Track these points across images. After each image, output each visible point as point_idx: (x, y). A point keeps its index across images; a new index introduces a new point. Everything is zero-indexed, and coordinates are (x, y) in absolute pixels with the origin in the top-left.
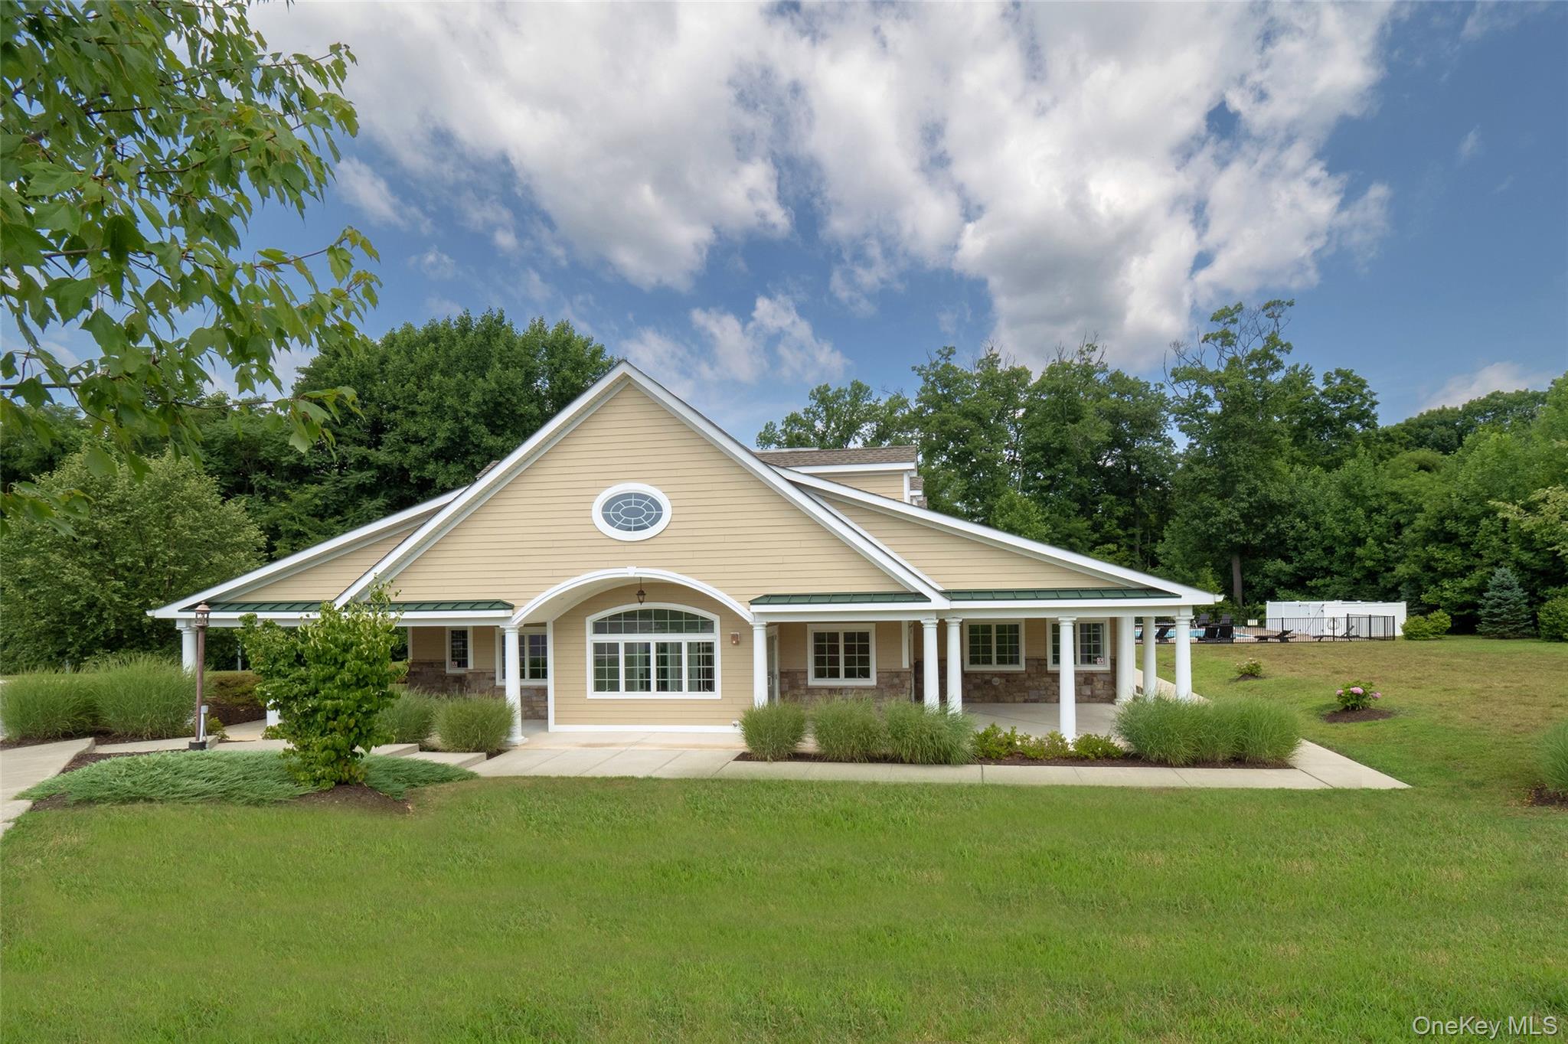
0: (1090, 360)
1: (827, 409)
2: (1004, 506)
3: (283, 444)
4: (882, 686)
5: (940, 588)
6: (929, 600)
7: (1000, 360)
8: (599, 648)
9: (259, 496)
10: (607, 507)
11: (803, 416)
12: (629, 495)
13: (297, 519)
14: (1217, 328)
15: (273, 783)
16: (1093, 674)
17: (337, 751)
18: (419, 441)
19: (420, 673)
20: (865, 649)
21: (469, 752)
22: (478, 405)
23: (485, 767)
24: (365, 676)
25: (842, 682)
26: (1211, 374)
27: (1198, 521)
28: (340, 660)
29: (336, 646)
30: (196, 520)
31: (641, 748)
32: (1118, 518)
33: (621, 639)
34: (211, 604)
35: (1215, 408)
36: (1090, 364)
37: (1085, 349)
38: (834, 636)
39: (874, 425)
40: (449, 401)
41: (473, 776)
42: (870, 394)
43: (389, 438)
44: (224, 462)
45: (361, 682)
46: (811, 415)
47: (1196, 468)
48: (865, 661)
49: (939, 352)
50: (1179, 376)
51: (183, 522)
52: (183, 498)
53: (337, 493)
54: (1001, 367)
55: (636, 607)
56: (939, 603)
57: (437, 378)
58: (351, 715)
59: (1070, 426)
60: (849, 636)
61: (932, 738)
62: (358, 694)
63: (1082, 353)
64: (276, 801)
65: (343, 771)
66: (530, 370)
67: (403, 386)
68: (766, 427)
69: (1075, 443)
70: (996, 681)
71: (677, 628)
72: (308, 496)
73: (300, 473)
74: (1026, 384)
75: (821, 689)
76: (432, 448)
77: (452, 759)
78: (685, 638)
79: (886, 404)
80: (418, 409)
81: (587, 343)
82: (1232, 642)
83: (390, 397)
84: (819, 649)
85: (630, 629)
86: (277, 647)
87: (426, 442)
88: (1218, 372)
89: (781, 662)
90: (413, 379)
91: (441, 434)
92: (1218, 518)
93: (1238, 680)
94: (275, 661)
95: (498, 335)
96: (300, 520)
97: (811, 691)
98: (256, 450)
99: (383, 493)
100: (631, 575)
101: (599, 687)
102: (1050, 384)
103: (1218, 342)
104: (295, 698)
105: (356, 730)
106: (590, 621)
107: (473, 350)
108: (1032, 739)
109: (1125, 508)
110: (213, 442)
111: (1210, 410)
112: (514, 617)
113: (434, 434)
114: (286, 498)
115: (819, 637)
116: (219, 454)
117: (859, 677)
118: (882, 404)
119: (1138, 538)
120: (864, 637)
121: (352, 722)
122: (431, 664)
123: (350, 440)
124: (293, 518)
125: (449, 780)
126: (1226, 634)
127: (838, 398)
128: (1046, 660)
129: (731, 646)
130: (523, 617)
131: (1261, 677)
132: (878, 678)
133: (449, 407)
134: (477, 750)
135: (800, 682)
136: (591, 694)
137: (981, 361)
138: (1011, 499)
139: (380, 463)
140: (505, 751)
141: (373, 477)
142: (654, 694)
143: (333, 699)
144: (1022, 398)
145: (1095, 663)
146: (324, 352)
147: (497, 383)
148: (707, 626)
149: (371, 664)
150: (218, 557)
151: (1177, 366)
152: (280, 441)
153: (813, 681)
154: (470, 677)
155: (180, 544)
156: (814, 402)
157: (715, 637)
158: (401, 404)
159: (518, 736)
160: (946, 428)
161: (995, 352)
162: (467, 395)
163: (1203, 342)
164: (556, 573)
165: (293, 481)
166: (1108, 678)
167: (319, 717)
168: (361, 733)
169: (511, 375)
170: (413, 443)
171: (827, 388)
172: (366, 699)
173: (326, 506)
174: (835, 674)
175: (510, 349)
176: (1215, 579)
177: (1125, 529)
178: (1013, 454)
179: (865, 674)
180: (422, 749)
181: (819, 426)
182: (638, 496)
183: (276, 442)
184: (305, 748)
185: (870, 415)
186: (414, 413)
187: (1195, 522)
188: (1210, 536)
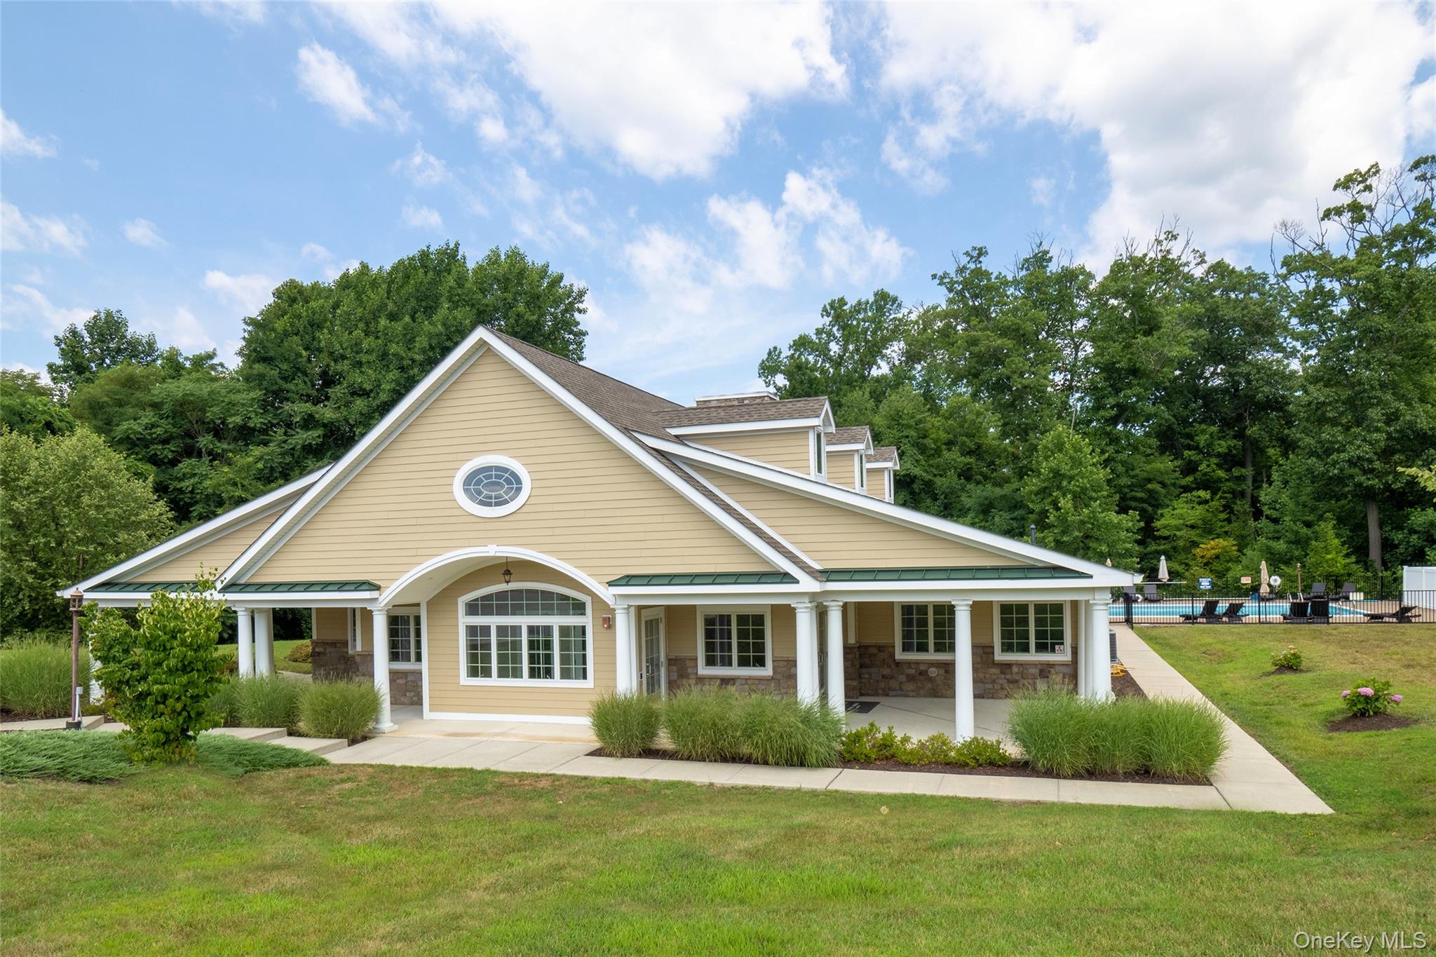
0: (1168, 252)
1: (843, 328)
2: (1050, 445)
3: (230, 403)
4: (779, 676)
5: (817, 567)
6: (797, 582)
7: (1050, 259)
8: (472, 630)
9: (206, 459)
10: (468, 481)
11: (814, 337)
12: (489, 468)
13: (239, 485)
14: (1343, 198)
15: (109, 761)
16: (1050, 665)
17: (167, 733)
18: (365, 394)
19: (324, 653)
20: (760, 634)
21: (330, 738)
22: (423, 351)
23: (341, 754)
24: (190, 663)
25: (735, 671)
26: (1334, 262)
27: (1314, 460)
28: (168, 647)
29: (165, 634)
30: (102, 498)
31: (504, 739)
32: (1219, 455)
33: (494, 621)
34: (107, 585)
35: (1342, 307)
36: (1170, 257)
37: (1162, 237)
38: (725, 619)
39: (902, 344)
40: (393, 348)
41: (322, 762)
42: (900, 305)
43: (336, 392)
44: (173, 425)
45: (185, 668)
46: (824, 335)
47: (1311, 388)
48: (760, 648)
49: (967, 254)
50: (1294, 265)
51: (89, 503)
52: (90, 478)
53: (283, 454)
54: (1053, 268)
55: (502, 587)
56: (808, 584)
57: (383, 322)
58: (179, 699)
59: (1141, 339)
60: (742, 619)
61: (781, 737)
62: (184, 679)
63: (1159, 242)
64: (107, 779)
65: (173, 753)
66: (482, 308)
67: (350, 333)
68: (770, 353)
69: (1149, 362)
70: (933, 672)
71: (548, 611)
72: (251, 459)
73: (246, 435)
74: (1086, 287)
75: (712, 678)
76: (377, 402)
77: (306, 745)
78: (556, 621)
79: (919, 317)
80: (364, 358)
81: (544, 272)
82: (1328, 623)
83: (337, 346)
84: (709, 634)
85: (502, 611)
86: (112, 634)
87: (372, 395)
88: (1345, 258)
89: (668, 647)
90: (361, 325)
91: (386, 387)
92: (1342, 455)
93: (1269, 674)
94: (111, 647)
95: (449, 271)
96: (243, 486)
97: (701, 680)
98: (203, 411)
99: (329, 454)
100: (492, 554)
101: (473, 672)
102: (1114, 287)
103: (1347, 217)
104: (127, 683)
105: (185, 714)
106: (462, 601)
107: (423, 288)
108: (914, 740)
109: (1229, 442)
110: (162, 403)
111: (1336, 311)
112: (381, 599)
113: (379, 386)
114: (229, 463)
115: (709, 621)
116: (167, 417)
117: (754, 666)
118: (913, 317)
119: (1250, 482)
120: (759, 619)
121: (179, 706)
122: (333, 644)
123: (297, 397)
124: (235, 484)
125: (296, 765)
126: (1321, 612)
127: (859, 312)
128: (993, 647)
129: (604, 631)
130: (388, 599)
131: (1301, 671)
132: (774, 669)
133: (394, 355)
134: (339, 736)
135: (690, 671)
136: (465, 680)
137: (1026, 260)
138: (1059, 436)
139: (325, 421)
140: (370, 738)
141: (319, 437)
142: (526, 681)
143: (161, 683)
144: (1083, 304)
145: (1053, 650)
146: (278, 298)
147: (444, 324)
148: (579, 608)
149: (196, 651)
150: (123, 536)
151: (1290, 253)
152: (226, 400)
153: (703, 670)
154: (358, 659)
155: (89, 524)
156: (827, 320)
157: (587, 620)
158: (348, 353)
159: (386, 721)
160: (976, 349)
161: (1045, 247)
162: (412, 340)
163: (1323, 219)
164: (420, 552)
165: (240, 443)
166: (1068, 670)
167: (149, 701)
168: (189, 716)
169: (459, 316)
170: (360, 396)
171: (842, 302)
172: (191, 683)
173: (272, 469)
174: (727, 662)
175: (461, 286)
176: (1338, 536)
177: (1229, 470)
178: (1069, 377)
179: (760, 662)
180: (290, 734)
181: (834, 348)
182: (498, 468)
183: (223, 401)
184: (139, 730)
185: (899, 330)
186: (360, 364)
187: (1309, 461)
188: (1331, 478)
